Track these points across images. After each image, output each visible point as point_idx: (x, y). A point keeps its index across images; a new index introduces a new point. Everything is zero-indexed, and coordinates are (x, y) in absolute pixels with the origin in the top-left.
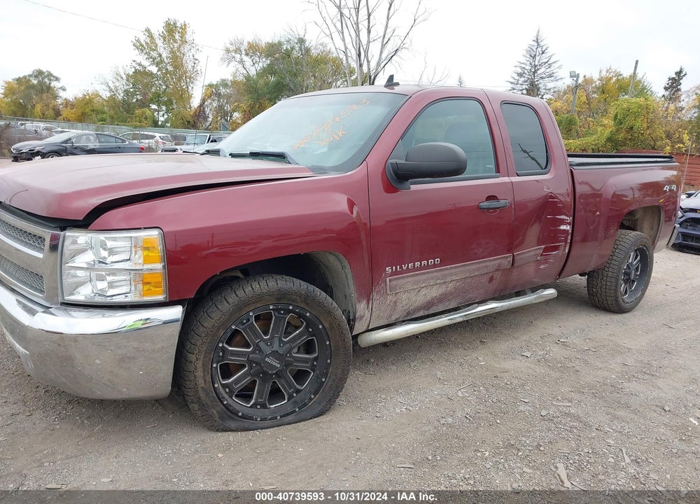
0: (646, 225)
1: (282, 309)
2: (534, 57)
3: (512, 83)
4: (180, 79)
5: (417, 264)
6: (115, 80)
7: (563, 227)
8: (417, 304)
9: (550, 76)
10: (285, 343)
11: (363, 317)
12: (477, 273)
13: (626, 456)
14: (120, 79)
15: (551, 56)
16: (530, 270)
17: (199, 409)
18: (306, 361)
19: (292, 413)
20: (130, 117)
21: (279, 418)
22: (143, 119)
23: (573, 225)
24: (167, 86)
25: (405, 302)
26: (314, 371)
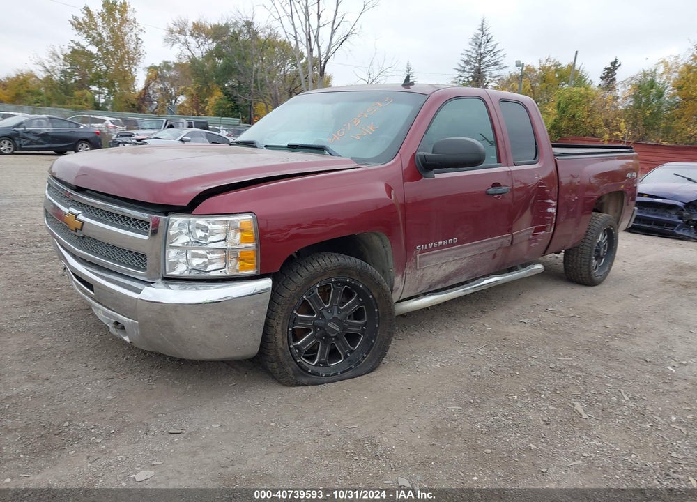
0: (611, 208)
1: (339, 282)
2: (480, 45)
3: (459, 70)
4: (121, 60)
5: (440, 243)
6: (51, 60)
7: (550, 210)
8: (438, 278)
9: (495, 64)
10: (342, 311)
11: (398, 289)
12: (485, 251)
13: (625, 396)
14: (56, 59)
15: (496, 45)
16: (524, 247)
17: (277, 367)
18: (357, 326)
19: (349, 370)
20: (68, 99)
21: (339, 374)
22: (83, 102)
23: (557, 207)
24: (108, 67)
25: (429, 276)
26: (363, 334)
